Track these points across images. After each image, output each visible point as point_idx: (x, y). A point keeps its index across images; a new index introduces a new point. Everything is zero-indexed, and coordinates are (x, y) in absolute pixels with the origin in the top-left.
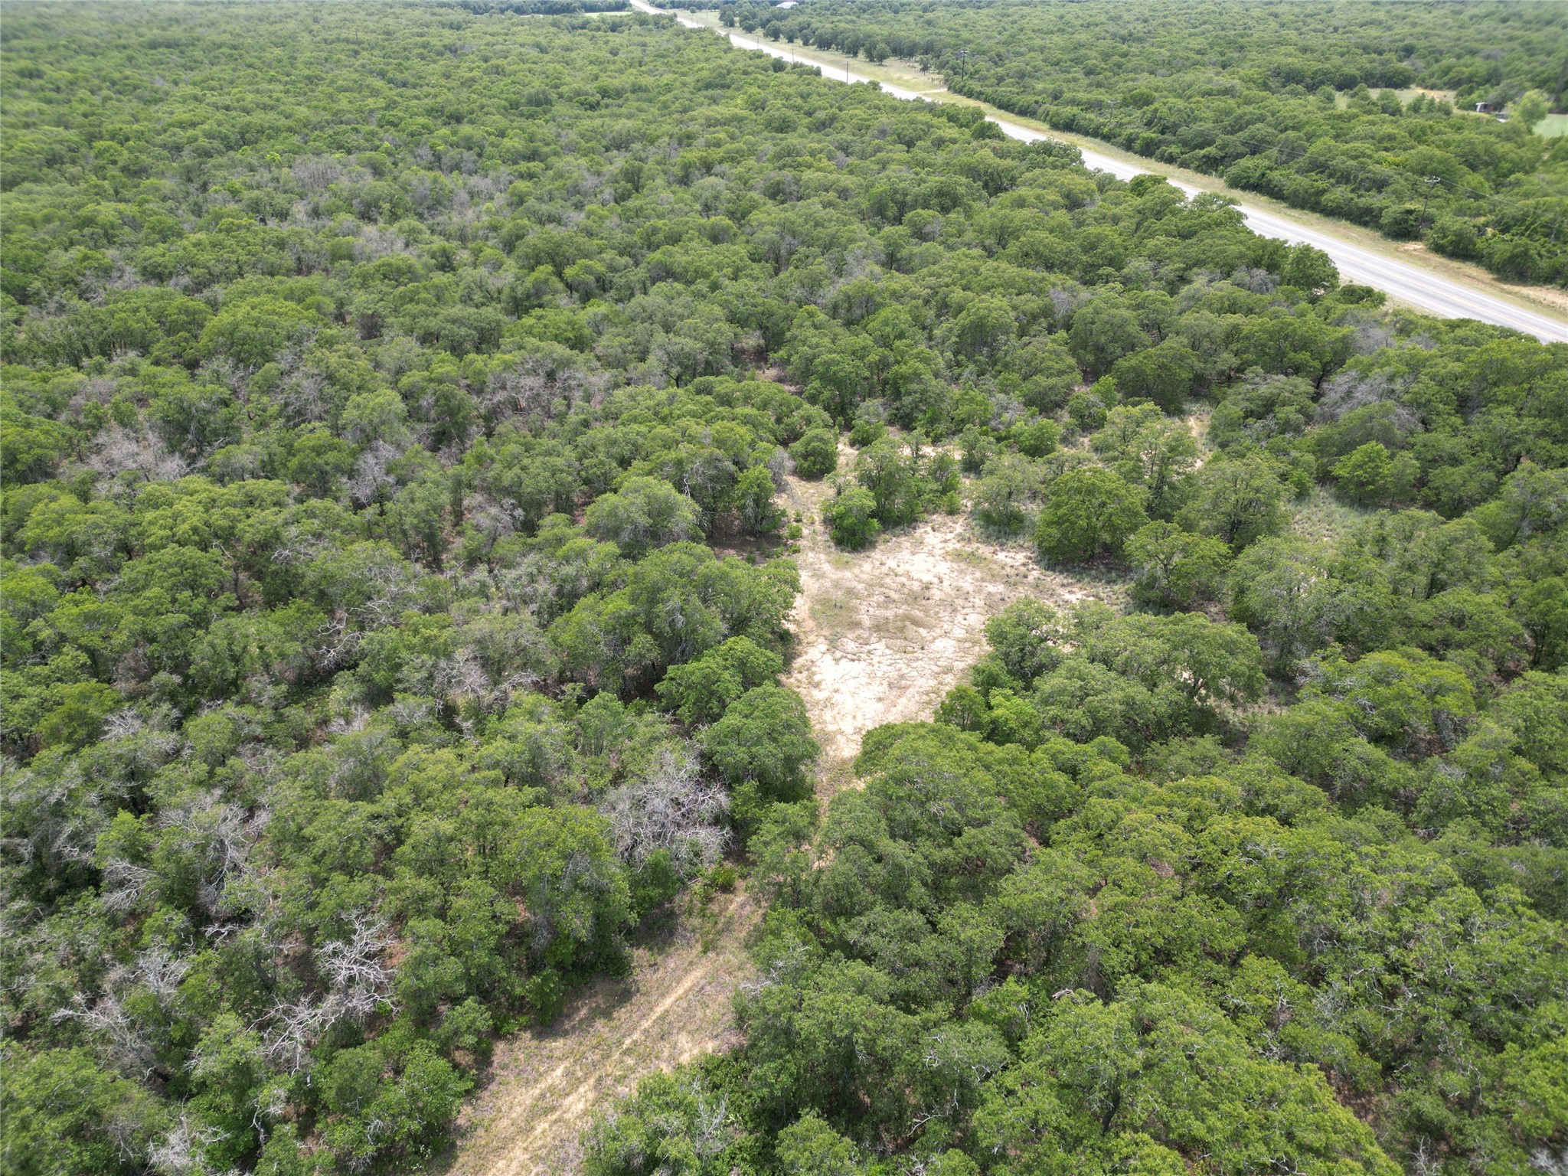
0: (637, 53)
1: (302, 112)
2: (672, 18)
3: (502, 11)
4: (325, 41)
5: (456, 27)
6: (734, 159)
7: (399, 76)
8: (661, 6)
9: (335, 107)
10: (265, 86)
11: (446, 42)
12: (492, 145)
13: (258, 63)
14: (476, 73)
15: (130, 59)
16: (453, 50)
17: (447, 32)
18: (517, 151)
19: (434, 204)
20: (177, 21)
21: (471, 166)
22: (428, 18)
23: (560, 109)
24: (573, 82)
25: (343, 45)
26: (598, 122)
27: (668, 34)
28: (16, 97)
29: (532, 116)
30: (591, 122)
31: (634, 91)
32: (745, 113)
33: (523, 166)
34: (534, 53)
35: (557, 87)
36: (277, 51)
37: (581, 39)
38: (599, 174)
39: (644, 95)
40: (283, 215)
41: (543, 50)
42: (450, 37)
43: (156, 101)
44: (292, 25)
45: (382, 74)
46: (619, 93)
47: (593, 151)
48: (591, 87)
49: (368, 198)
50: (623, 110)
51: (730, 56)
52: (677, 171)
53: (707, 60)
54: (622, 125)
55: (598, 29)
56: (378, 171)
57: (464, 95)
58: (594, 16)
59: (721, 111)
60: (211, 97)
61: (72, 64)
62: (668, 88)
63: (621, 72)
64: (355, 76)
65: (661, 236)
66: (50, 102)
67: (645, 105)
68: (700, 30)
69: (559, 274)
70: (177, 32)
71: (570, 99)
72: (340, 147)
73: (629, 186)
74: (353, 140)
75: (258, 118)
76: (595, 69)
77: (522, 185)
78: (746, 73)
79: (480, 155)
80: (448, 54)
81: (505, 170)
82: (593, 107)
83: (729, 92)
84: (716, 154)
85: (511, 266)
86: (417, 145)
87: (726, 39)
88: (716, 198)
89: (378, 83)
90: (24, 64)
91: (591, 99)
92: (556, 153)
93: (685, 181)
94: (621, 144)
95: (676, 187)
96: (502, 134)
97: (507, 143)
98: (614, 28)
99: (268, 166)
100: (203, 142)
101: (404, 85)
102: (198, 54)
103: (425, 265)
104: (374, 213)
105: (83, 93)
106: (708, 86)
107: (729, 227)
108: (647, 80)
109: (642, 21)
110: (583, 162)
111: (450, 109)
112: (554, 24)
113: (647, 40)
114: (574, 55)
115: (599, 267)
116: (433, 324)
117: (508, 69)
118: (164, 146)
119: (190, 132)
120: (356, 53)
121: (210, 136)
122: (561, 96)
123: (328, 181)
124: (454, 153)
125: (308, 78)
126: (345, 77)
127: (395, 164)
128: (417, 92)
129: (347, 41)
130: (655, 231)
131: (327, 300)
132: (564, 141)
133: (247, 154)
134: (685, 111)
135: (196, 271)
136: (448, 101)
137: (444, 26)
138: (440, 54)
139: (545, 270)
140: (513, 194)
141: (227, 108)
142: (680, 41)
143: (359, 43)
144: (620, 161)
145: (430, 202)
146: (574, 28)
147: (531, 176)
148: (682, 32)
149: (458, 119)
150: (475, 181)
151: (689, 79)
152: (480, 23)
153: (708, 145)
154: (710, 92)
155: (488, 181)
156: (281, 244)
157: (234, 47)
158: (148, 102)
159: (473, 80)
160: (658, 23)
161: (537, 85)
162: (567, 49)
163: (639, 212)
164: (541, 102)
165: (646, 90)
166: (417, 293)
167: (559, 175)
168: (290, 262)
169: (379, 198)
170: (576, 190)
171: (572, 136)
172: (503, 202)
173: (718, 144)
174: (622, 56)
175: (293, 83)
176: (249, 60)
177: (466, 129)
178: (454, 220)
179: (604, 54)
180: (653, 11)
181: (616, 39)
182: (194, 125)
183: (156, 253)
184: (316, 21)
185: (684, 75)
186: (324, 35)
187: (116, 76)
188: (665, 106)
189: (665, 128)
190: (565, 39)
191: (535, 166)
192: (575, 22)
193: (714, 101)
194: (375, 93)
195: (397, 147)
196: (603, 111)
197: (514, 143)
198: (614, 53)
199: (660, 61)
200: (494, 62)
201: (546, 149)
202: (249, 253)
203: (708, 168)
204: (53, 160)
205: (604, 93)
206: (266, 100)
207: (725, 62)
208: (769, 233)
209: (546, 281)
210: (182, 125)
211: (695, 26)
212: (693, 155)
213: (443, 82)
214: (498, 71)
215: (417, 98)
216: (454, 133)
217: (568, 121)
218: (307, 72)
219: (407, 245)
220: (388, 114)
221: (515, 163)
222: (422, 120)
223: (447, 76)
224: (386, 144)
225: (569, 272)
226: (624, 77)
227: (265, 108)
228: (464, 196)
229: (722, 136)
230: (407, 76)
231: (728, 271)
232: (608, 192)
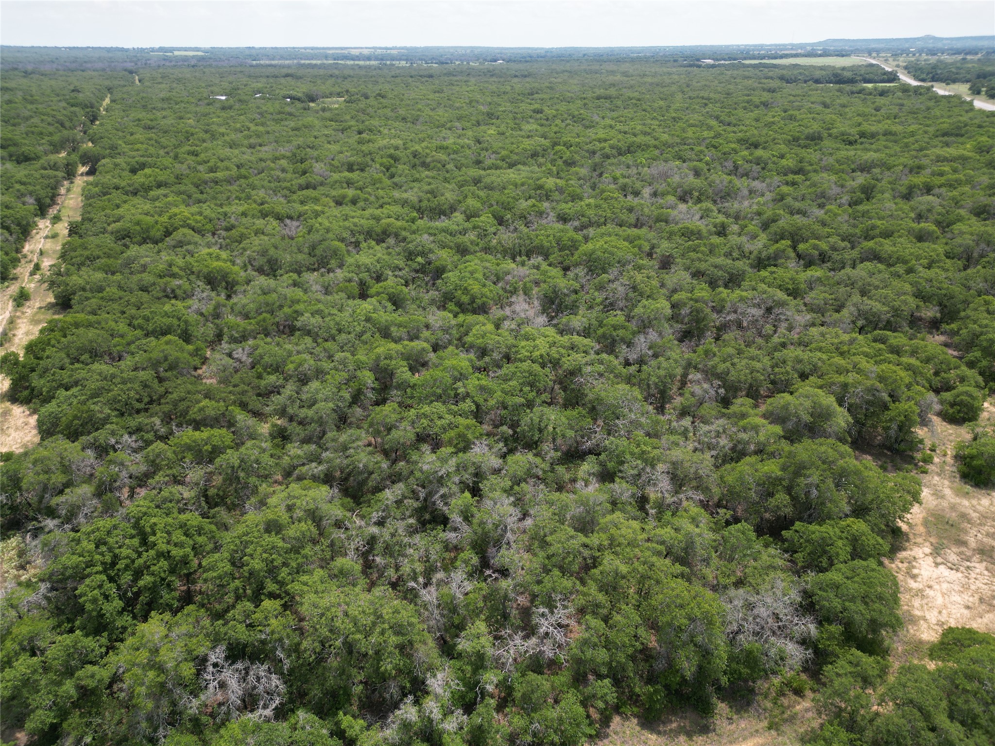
0: (895, 110)
1: (665, 137)
2: (929, 89)
3: (805, 82)
4: (690, 98)
5: (772, 91)
6: (951, 186)
7: (727, 119)
8: (923, 80)
9: (685, 135)
10: (649, 121)
11: (763, 99)
12: (774, 163)
13: (649, 109)
14: (776, 119)
15: (585, 105)
16: (765, 105)
17: (765, 94)
18: (789, 168)
19: (727, 194)
20: (614, 85)
21: (756, 175)
22: (756, 85)
23: (827, 143)
24: (842, 126)
25: (699, 100)
26: (852, 153)
27: (923, 98)
28: (528, 122)
29: (806, 147)
30: (849, 152)
31: (884, 135)
32: (970, 154)
33: (790, 177)
34: (820, 108)
35: (829, 129)
36: (661, 103)
37: (856, 100)
38: (842, 186)
39: (892, 138)
40: (636, 194)
41: (826, 106)
42: (766, 96)
43: (590, 127)
44: (674, 88)
45: (717, 118)
46: (873, 136)
47: (843, 171)
48: (854, 131)
49: (687, 188)
50: (874, 146)
51: (970, 114)
52: (903, 190)
53: (949, 117)
54: (870, 156)
55: (870, 94)
56: (697, 173)
57: (764, 132)
58: (870, 85)
59: (952, 151)
60: (619, 126)
61: (557, 107)
62: (912, 134)
63: (879, 122)
64: (701, 118)
65: (877, 231)
66: (542, 125)
67: (890, 144)
68: (950, 96)
69: (794, 248)
70: (612, 92)
71: (836, 137)
72: (680, 158)
73: (863, 196)
74: (689, 154)
75: (640, 139)
76: (860, 119)
77: (785, 189)
78: (980, 127)
79: (763, 169)
80: (762, 107)
81: (777, 179)
82: (851, 143)
83: (961, 140)
84: (938, 180)
85: (763, 238)
86: (726, 160)
87: (971, 103)
88: (929, 211)
89: (713, 123)
90: (537, 106)
91: (851, 138)
92: (815, 171)
93: (907, 196)
94: (864, 168)
95: (898, 200)
96: (782, 157)
97: (784, 162)
98: (883, 93)
99: (637, 166)
100: (608, 150)
101: (729, 124)
102: (619, 103)
103: (709, 232)
104: (688, 198)
105: (558, 122)
106: (943, 135)
107: (934, 231)
108: (898, 128)
109: (905, 89)
110: (833, 178)
111: (753, 140)
112: (839, 90)
113: (905, 102)
114: (847, 110)
115: (824, 246)
116: (703, 266)
117: (798, 117)
118: (587, 151)
119: (603, 145)
120: (706, 105)
121: (612, 147)
122: (830, 135)
123: (668, 177)
124: (747, 166)
125: (674, 118)
126: (695, 118)
127: (709, 170)
128: (735, 129)
129: (703, 98)
130: (873, 227)
131: (646, 244)
132: (823, 163)
133: (628, 159)
134: (921, 150)
135: (583, 219)
136: (753, 135)
137: (764, 90)
138: (757, 107)
139: (786, 243)
140: (778, 194)
141: (625, 133)
142: (931, 104)
143: (709, 99)
144: (861, 179)
145: (723, 194)
146: (853, 93)
147: (794, 184)
148: (937, 99)
149: (756, 146)
150: (756, 184)
151: (931, 130)
152: (789, 89)
153: (933, 174)
154: (946, 139)
155: (764, 185)
156: (631, 210)
157: (639, 100)
158: (587, 127)
159: (773, 123)
160: (916, 91)
161: (815, 127)
162: (844, 106)
163: (864, 214)
164: (815, 139)
165: (895, 134)
166: (699, 246)
167: (814, 185)
168: (633, 220)
169: (694, 189)
170: (823, 195)
171: (831, 160)
172: (769, 198)
173: (941, 174)
174: (883, 111)
175: (665, 121)
176: (644, 107)
177: (759, 152)
178: (734, 206)
179: (869, 110)
180: (914, 83)
181: (880, 101)
182: (605, 140)
183: (567, 207)
184: (688, 86)
185: (928, 126)
186: (691, 94)
187: (576, 113)
188: (907, 145)
189: (902, 160)
190: (844, 100)
191: (799, 178)
192: (854, 89)
193: (947, 145)
194: (710, 128)
195: (713, 160)
196: (858, 146)
197: (789, 162)
198: (877, 109)
199: (911, 116)
200: (791, 112)
201: (810, 168)
202: (613, 213)
203: (928, 189)
204: (534, 155)
205: (862, 135)
206: (647, 130)
207: (965, 118)
208: (968, 240)
209: (784, 251)
210: (600, 141)
211: (947, 93)
212: (919, 180)
213: (754, 123)
214: (792, 118)
215: (734, 132)
216: (751, 154)
217: (830, 151)
218: (674, 115)
219: (701, 218)
220: (714, 142)
221: (785, 175)
222: (733, 146)
223: (757, 120)
224: (708, 158)
225: (801, 247)
226: (880, 125)
227: (645, 134)
228: (746, 192)
229: (947, 169)
230: (732, 119)
231: (925, 262)
232: (845, 199)
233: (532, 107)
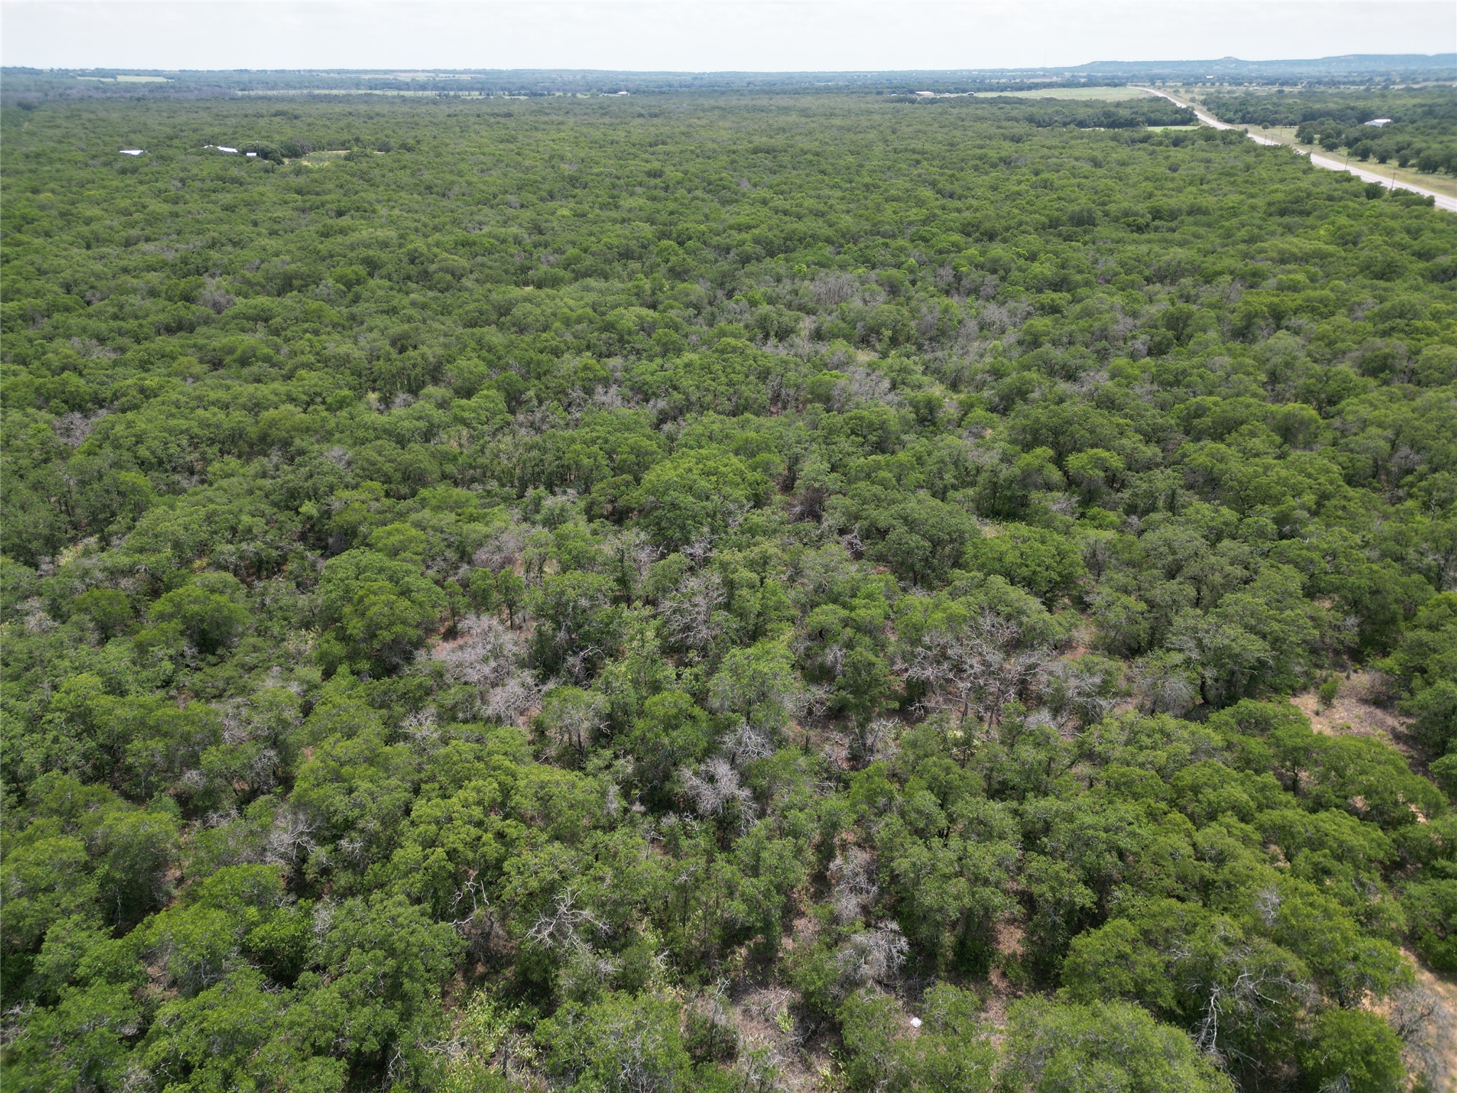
0: (1200, 170)
1: (847, 221)
2: (1242, 135)
3: (1065, 125)
4: (895, 151)
5: (1017, 139)
6: (1319, 310)
7: (949, 187)
8: (1229, 121)
9: (879, 217)
10: (827, 192)
11: (1004, 154)
12: (1020, 269)
13: (829, 169)
14: (1023, 187)
15: (733, 162)
16: (1007, 162)
17: (1006, 144)
18: (1045, 279)
19: (940, 334)
20: (784, 130)
21: (990, 291)
22: (994, 130)
23: (1104, 231)
24: (1123, 201)
25: (908, 155)
26: (1144, 248)
27: (1236, 150)
29: (1068, 238)
30: (1137, 248)
31: (1190, 213)
32: (1331, 248)
33: (1049, 296)
34: (1087, 167)
35: (1104, 204)
36: (850, 159)
37: (1141, 153)
38: (1135, 315)
39: (1204, 219)
40: (784, 334)
41: (1097, 164)
42: (1008, 148)
43: (731, 202)
44: (872, 135)
45: (933, 184)
46: (1173, 215)
47: (1132, 285)
48: (1142, 207)
49: (870, 322)
50: (1177, 236)
51: (1312, 177)
52: (1236, 320)
53: (1282, 181)
54: (1178, 254)
55: (1160, 144)
56: (893, 289)
57: (1006, 209)
58: (1158, 130)
59: (1295, 244)
60: (779, 202)
61: (686, 166)
62: (1233, 212)
63: (1179, 190)
64: (909, 186)
66: (654, 199)
67: (1202, 231)
68: (1276, 148)
69: (1059, 461)
70: (779, 141)
71: (1116, 220)
72: (867, 261)
73: (1170, 334)
74: (881, 255)
75: (809, 225)
76: (1148, 186)
77: (1041, 323)
78: (1330, 198)
79: (1003, 279)
80: (1002, 166)
81: (1025, 301)
82: (1140, 229)
83: (1310, 221)
84: (1290, 300)
86: (942, 265)
87: (1306, 158)
88: (1288, 365)
89: (927, 193)
91: (1141, 221)
92: (1087, 284)
93: (1243, 333)
94: (1166, 276)
95: (1236, 345)
96: (1032, 257)
97: (1036, 268)
98: (1178, 142)
99: (793, 277)
100: (749, 248)
101: (951, 196)
102: (785, 159)
103: (904, 421)
104: (873, 339)
105: (681, 192)
106: (1282, 213)
108: (1208, 201)
109: (1209, 135)
110: (1118, 300)
111: (987, 225)
112: (1114, 138)
113: (1212, 156)
114: (1129, 170)
115: (1116, 462)
116: (883, 517)
117: (1057, 183)
118: (717, 247)
119: (744, 235)
120: (918, 162)
121: (757, 241)
122: (1106, 214)
123: (843, 299)
124: (976, 275)
125: (867, 186)
126: (899, 185)
127: (913, 283)
128: (958, 204)
129: (914, 151)
131: (776, 458)
132: (1101, 268)
133: (778, 264)
134: (1251, 240)
135: (677, 396)
136: (987, 217)
137: (1005, 138)
138: (994, 166)
139: (1044, 452)
140: (1027, 332)
141: (785, 213)
142: (1250, 159)
143: (923, 153)
144: (1161, 302)
145: (934, 333)
146: (1134, 141)
147: (1054, 310)
148: (1259, 151)
149: (991, 236)
150: (993, 312)
151: (1260, 202)
152: (1042, 137)
153: (1281, 288)
154: (1286, 219)
155: (1004, 311)
156: (764, 375)
157: (817, 154)
158: (724, 203)
159: (1019, 194)
160: (1225, 136)
161: (1083, 202)
162: (1123, 164)
164: (1084, 221)
165: (1205, 212)
166: (878, 467)
167: (1087, 313)
169: (884, 324)
170: (1104, 335)
171: (1111, 263)
172: (1013, 340)
173: (1294, 288)
174: (1182, 171)
175: (852, 190)
176: (824, 166)
177: (997, 250)
178: (952, 359)
179: (1162, 170)
180: (1222, 127)
181: (1177, 154)
182: (749, 227)
184: (894, 132)
185: (1252, 196)
186: (897, 145)
187: (714, 177)
188: (1228, 235)
189: (1228, 262)
190: (1123, 153)
191: (1061, 298)
192: (1136, 135)
193: (1289, 229)
194: (920, 203)
195: (921, 264)
196: (1152, 236)
197: (1044, 268)
198: (1174, 169)
199: (1224, 180)
200: (1044, 175)
201: (1079, 277)
203: (1278, 317)
204: (626, 255)
205: (1157, 214)
206: (821, 207)
207: (1304, 184)
210: (739, 228)
211: (1268, 143)
212: (1261, 299)
213: (989, 194)
214: (1046, 185)
215: (959, 211)
216: (983, 253)
217: (1110, 246)
218: (867, 180)
219: (894, 386)
220: (925, 230)
221: (1040, 291)
222: (956, 237)
223: (994, 189)
224: (912, 261)
225: (1074, 461)
226: (1182, 197)
227: (819, 214)
228: (972, 325)
229: (1300, 277)
230: (956, 187)
232: (1140, 343)
233: (648, 167)
